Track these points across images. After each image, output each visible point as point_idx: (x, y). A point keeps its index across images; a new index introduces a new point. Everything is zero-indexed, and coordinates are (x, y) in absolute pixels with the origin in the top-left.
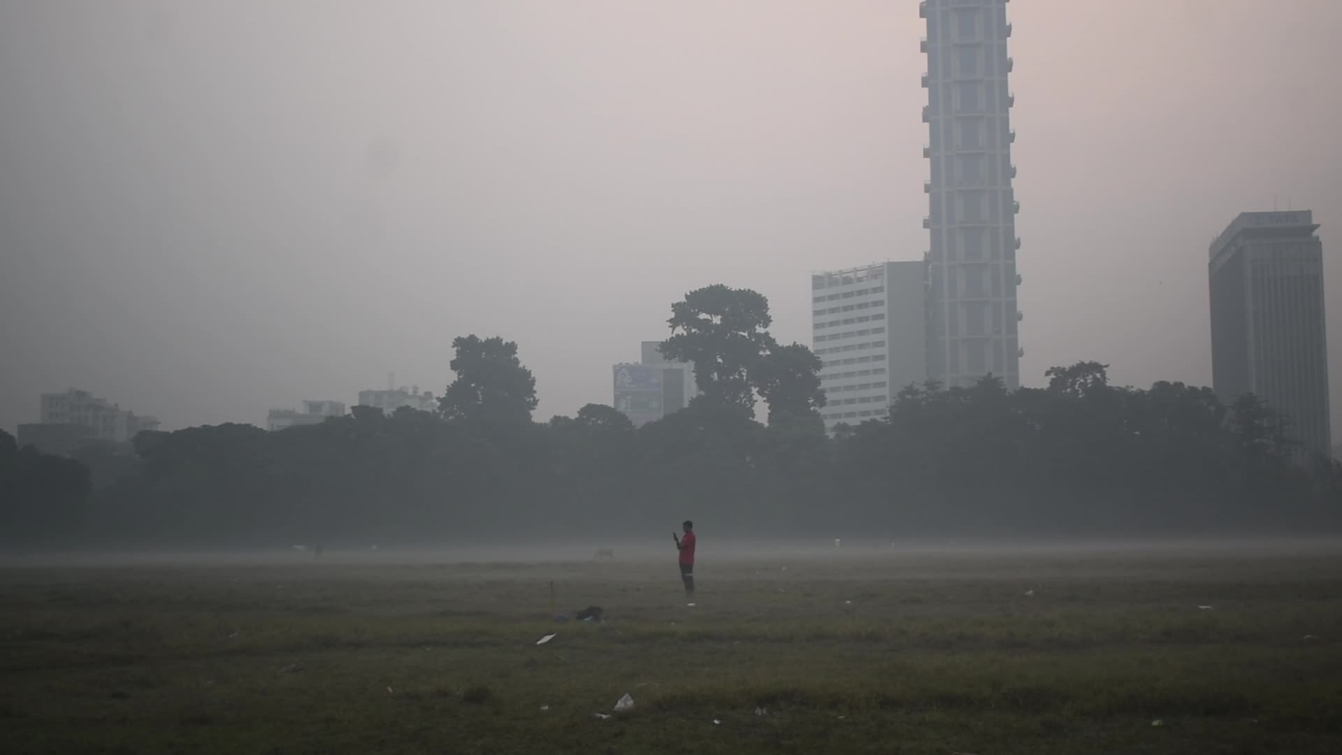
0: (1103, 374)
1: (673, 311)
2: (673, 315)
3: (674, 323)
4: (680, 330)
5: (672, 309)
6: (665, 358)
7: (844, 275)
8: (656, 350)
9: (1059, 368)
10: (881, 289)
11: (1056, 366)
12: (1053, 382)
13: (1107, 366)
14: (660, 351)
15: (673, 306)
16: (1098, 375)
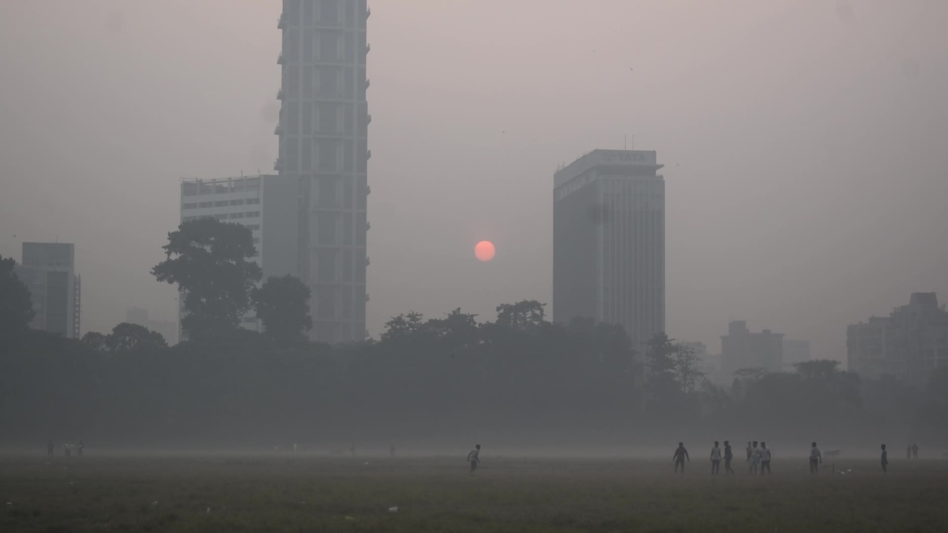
0: (542, 311)
1: (168, 239)
2: (168, 242)
3: (170, 248)
4: (174, 256)
5: (168, 237)
6: (158, 280)
7: (217, 184)
8: (151, 272)
9: (507, 305)
10: (257, 201)
11: (505, 304)
12: (500, 316)
13: (544, 305)
14: (154, 274)
15: (169, 234)
16: (538, 312)
